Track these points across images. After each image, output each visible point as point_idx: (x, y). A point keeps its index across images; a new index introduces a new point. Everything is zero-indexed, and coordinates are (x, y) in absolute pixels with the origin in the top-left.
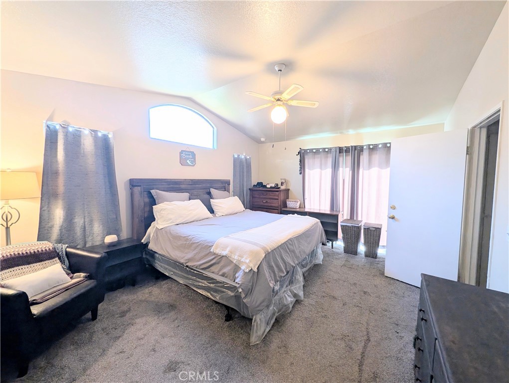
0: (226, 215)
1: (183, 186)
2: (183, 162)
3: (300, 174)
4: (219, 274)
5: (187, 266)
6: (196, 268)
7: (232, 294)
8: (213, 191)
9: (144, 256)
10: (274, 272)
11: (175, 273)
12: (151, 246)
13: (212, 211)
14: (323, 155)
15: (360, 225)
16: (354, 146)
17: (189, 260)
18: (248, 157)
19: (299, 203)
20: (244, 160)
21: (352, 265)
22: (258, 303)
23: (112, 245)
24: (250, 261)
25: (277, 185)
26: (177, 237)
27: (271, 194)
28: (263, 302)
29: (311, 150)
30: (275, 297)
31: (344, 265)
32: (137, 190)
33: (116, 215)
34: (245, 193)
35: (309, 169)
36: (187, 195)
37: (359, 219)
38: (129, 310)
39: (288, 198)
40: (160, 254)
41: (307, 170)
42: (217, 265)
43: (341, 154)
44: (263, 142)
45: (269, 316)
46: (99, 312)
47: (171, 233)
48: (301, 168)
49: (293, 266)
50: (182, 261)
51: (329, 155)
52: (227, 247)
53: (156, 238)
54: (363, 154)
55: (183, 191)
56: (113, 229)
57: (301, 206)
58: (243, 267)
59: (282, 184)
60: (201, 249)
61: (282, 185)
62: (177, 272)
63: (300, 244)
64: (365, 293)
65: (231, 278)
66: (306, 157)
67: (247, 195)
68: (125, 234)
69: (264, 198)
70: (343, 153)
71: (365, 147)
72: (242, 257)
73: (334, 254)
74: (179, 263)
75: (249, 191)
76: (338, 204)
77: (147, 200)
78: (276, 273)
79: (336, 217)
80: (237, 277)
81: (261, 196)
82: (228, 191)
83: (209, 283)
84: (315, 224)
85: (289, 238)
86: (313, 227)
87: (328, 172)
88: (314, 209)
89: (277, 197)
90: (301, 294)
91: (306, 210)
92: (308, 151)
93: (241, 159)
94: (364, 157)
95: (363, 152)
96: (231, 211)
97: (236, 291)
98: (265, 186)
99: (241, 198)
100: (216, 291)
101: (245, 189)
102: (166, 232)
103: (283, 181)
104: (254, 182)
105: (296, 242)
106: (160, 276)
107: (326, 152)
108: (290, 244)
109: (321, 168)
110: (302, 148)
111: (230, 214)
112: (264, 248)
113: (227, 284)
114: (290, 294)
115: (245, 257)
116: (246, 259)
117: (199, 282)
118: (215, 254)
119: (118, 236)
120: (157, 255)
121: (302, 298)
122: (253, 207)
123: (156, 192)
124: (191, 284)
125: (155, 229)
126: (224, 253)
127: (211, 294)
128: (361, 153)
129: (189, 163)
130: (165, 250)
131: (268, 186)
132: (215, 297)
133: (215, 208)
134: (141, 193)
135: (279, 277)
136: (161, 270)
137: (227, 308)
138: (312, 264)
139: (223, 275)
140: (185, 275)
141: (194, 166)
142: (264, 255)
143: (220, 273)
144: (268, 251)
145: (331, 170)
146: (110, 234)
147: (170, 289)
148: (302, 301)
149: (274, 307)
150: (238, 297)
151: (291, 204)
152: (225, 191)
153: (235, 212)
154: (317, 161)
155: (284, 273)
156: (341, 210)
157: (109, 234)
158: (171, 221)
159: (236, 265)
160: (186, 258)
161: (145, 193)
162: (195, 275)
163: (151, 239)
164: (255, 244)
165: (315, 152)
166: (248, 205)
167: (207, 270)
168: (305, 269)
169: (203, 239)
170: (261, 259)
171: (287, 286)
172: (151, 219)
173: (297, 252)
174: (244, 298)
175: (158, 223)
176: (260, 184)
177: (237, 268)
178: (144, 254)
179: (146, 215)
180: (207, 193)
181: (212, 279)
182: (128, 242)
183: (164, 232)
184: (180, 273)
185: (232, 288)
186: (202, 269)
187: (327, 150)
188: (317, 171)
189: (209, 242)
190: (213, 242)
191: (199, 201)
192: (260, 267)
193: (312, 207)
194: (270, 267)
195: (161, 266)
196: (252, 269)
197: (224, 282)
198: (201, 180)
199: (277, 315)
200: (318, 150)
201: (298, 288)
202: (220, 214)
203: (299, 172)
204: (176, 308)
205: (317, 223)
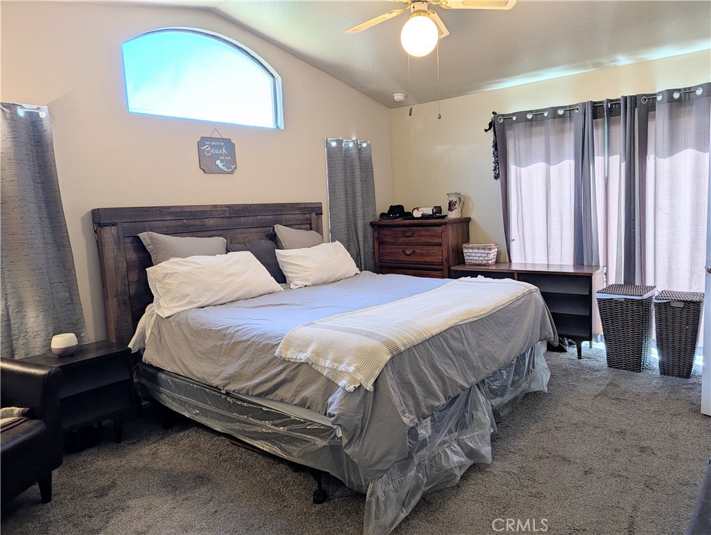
0: (314, 285)
1: (210, 222)
2: (207, 166)
3: (496, 177)
4: (294, 403)
5: (228, 394)
6: (247, 394)
7: (325, 443)
8: (281, 230)
9: (135, 380)
10: (414, 397)
11: (204, 412)
12: (148, 356)
13: (281, 277)
14: (550, 125)
15: (645, 296)
16: (631, 97)
17: (231, 379)
18: (364, 145)
19: (494, 252)
20: (355, 151)
21: (623, 393)
22: (378, 455)
23: (66, 353)
24: (358, 370)
25: (439, 209)
26: (204, 333)
27: (422, 233)
28: (387, 453)
29: (521, 116)
30: (420, 453)
31: (603, 394)
32: (109, 234)
33: (69, 291)
34: (361, 235)
35: (518, 164)
36: (219, 241)
37: (649, 282)
38: (113, 485)
39: (468, 241)
40: (169, 373)
41: (512, 168)
42: (290, 384)
43: (600, 120)
44: (399, 104)
45: (406, 490)
46: (54, 490)
47: (189, 325)
48: (496, 162)
49: (463, 388)
50: (216, 382)
51: (567, 125)
52: (308, 345)
53: (158, 339)
54: (654, 117)
55: (211, 233)
56: (66, 319)
57: (502, 260)
58: (342, 383)
59: (451, 206)
60: (253, 353)
61: (450, 209)
62: (207, 407)
63: (482, 340)
64: (643, 450)
65: (320, 407)
66: (509, 134)
67: (365, 237)
68: (92, 333)
69: (407, 244)
70: (603, 117)
71: (659, 98)
72: (341, 362)
73: (582, 370)
74: (210, 386)
75: (370, 230)
76: (594, 247)
77: (133, 256)
78: (420, 397)
79: (588, 279)
80: (331, 403)
81: (401, 240)
82: (319, 230)
83: (276, 425)
84: (524, 295)
85: (451, 323)
86: (518, 303)
87: (566, 168)
88: (533, 264)
89: (437, 240)
90: (486, 450)
91: (515, 267)
92: (514, 118)
93: (348, 149)
94: (658, 126)
95: (655, 110)
96: (325, 276)
97: (332, 436)
98: (409, 216)
99: (352, 247)
100: (292, 440)
101: (360, 224)
102: (179, 324)
103: (454, 199)
104: (382, 206)
105: (470, 334)
106: (173, 423)
107: (560, 116)
108: (454, 338)
109: (548, 160)
110: (499, 112)
111: (325, 283)
112: (389, 345)
113: (313, 423)
114: (458, 448)
115: (346, 361)
116: (349, 365)
117: (255, 425)
118: (284, 361)
119: (78, 336)
120: (163, 376)
121: (489, 459)
122: (381, 267)
123: (151, 238)
124: (238, 431)
125: (154, 319)
126: (303, 357)
127: (282, 449)
128: (650, 113)
129: (220, 165)
130: (178, 362)
131: (417, 214)
132: (290, 454)
133: (287, 271)
134: (118, 241)
135: (427, 408)
136: (175, 407)
137: (317, 474)
138: (520, 390)
139: (303, 404)
140: (224, 413)
141: (232, 173)
142: (388, 357)
143: (297, 401)
144: (397, 349)
145: (573, 162)
146: (61, 332)
147: (195, 447)
148: (488, 466)
149: (418, 471)
150: (335, 450)
151: (472, 255)
152: (311, 229)
153: (337, 276)
154: (538, 143)
155: (438, 399)
156: (602, 263)
157: (58, 331)
158: (187, 299)
159: (328, 380)
160: (224, 375)
161: (129, 240)
162: (244, 411)
163: (146, 341)
164: (370, 335)
165: (531, 120)
166: (371, 263)
167: (271, 397)
168: (497, 401)
169: (257, 332)
170: (382, 365)
171: (450, 432)
172: (145, 297)
173: (474, 356)
174: (346, 446)
175: (159, 307)
176: (397, 210)
177: (330, 386)
178: (135, 375)
179: (132, 291)
180: (267, 236)
181: (282, 416)
182: (99, 348)
183: (173, 324)
184: (213, 409)
185: (324, 431)
186: (259, 396)
187: (561, 112)
188: (538, 168)
189: (270, 338)
190: (280, 337)
191: (248, 254)
192: (379, 381)
193: (529, 261)
194: (405, 385)
195: (173, 399)
196: (361, 385)
197: (306, 421)
198: (250, 205)
199: (424, 489)
200: (538, 114)
201: (480, 439)
202: (300, 283)
203: (493, 174)
204: (209, 480)
205: (531, 292)
